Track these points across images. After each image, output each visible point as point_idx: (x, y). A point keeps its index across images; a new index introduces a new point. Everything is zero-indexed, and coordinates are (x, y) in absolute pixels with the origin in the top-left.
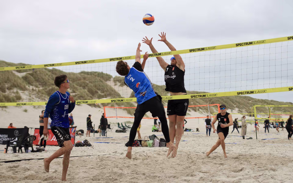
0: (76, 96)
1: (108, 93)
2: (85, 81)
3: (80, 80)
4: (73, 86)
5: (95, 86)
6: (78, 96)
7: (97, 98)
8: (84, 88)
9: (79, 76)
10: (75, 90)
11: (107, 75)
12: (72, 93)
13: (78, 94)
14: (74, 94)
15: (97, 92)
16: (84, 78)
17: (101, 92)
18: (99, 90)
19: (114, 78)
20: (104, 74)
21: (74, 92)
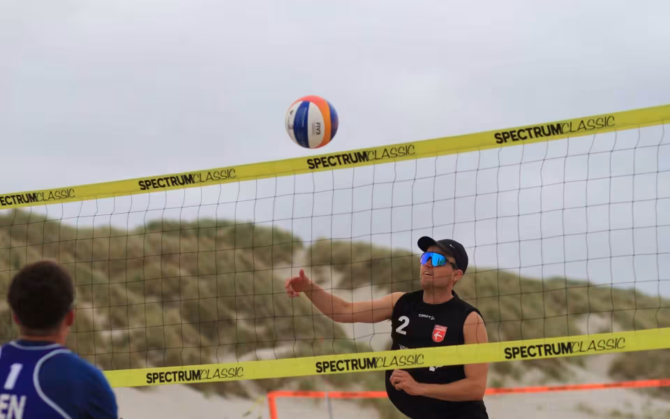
0: (127, 340)
1: (282, 324)
2: (170, 268)
3: (143, 262)
4: (115, 294)
5: (220, 292)
6: (139, 341)
7: (230, 351)
8: (165, 301)
9: (139, 242)
10: (121, 313)
11: (276, 235)
12: (108, 327)
13: (138, 335)
14: (117, 333)
15: (230, 322)
16: (166, 256)
17: (248, 321)
18: (238, 308)
19: (311, 252)
20: (262, 231)
21: (116, 323)
